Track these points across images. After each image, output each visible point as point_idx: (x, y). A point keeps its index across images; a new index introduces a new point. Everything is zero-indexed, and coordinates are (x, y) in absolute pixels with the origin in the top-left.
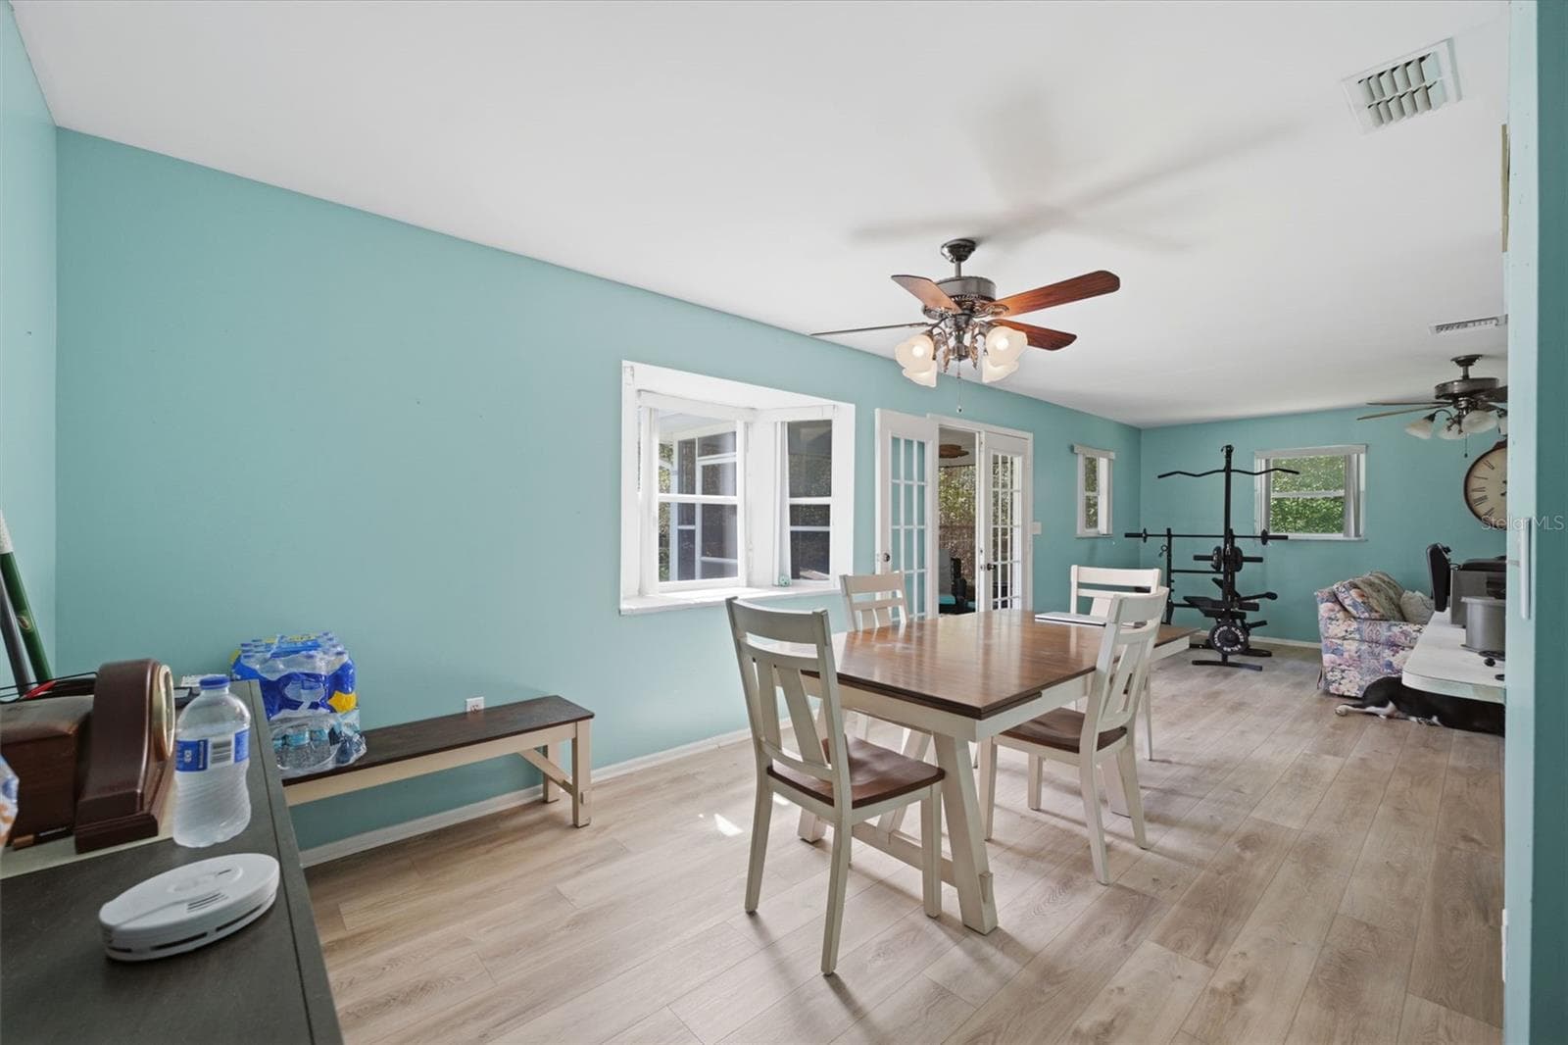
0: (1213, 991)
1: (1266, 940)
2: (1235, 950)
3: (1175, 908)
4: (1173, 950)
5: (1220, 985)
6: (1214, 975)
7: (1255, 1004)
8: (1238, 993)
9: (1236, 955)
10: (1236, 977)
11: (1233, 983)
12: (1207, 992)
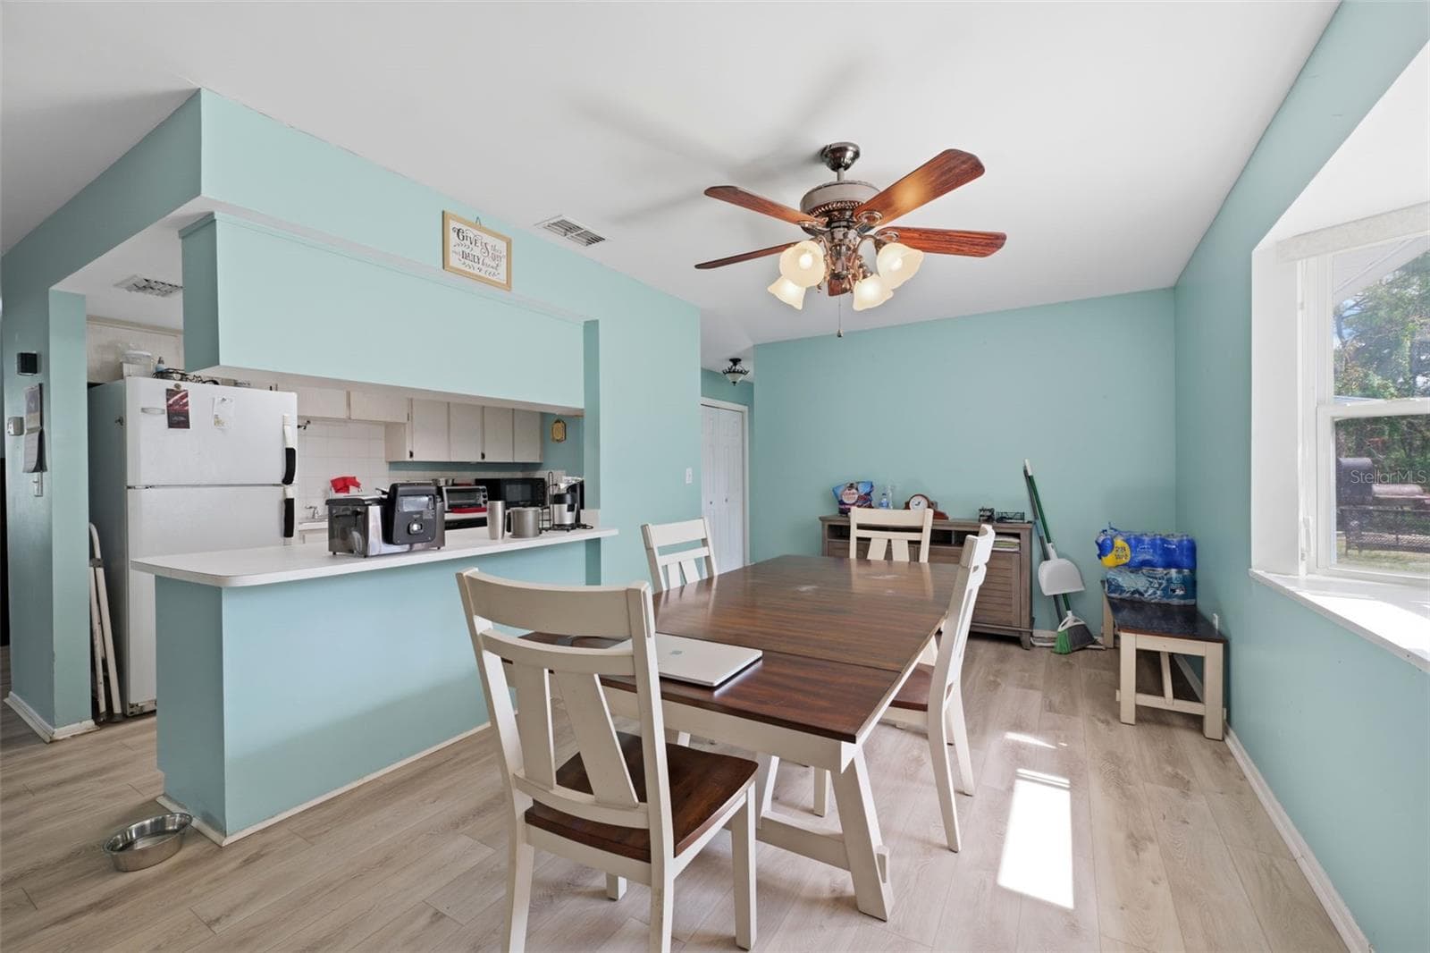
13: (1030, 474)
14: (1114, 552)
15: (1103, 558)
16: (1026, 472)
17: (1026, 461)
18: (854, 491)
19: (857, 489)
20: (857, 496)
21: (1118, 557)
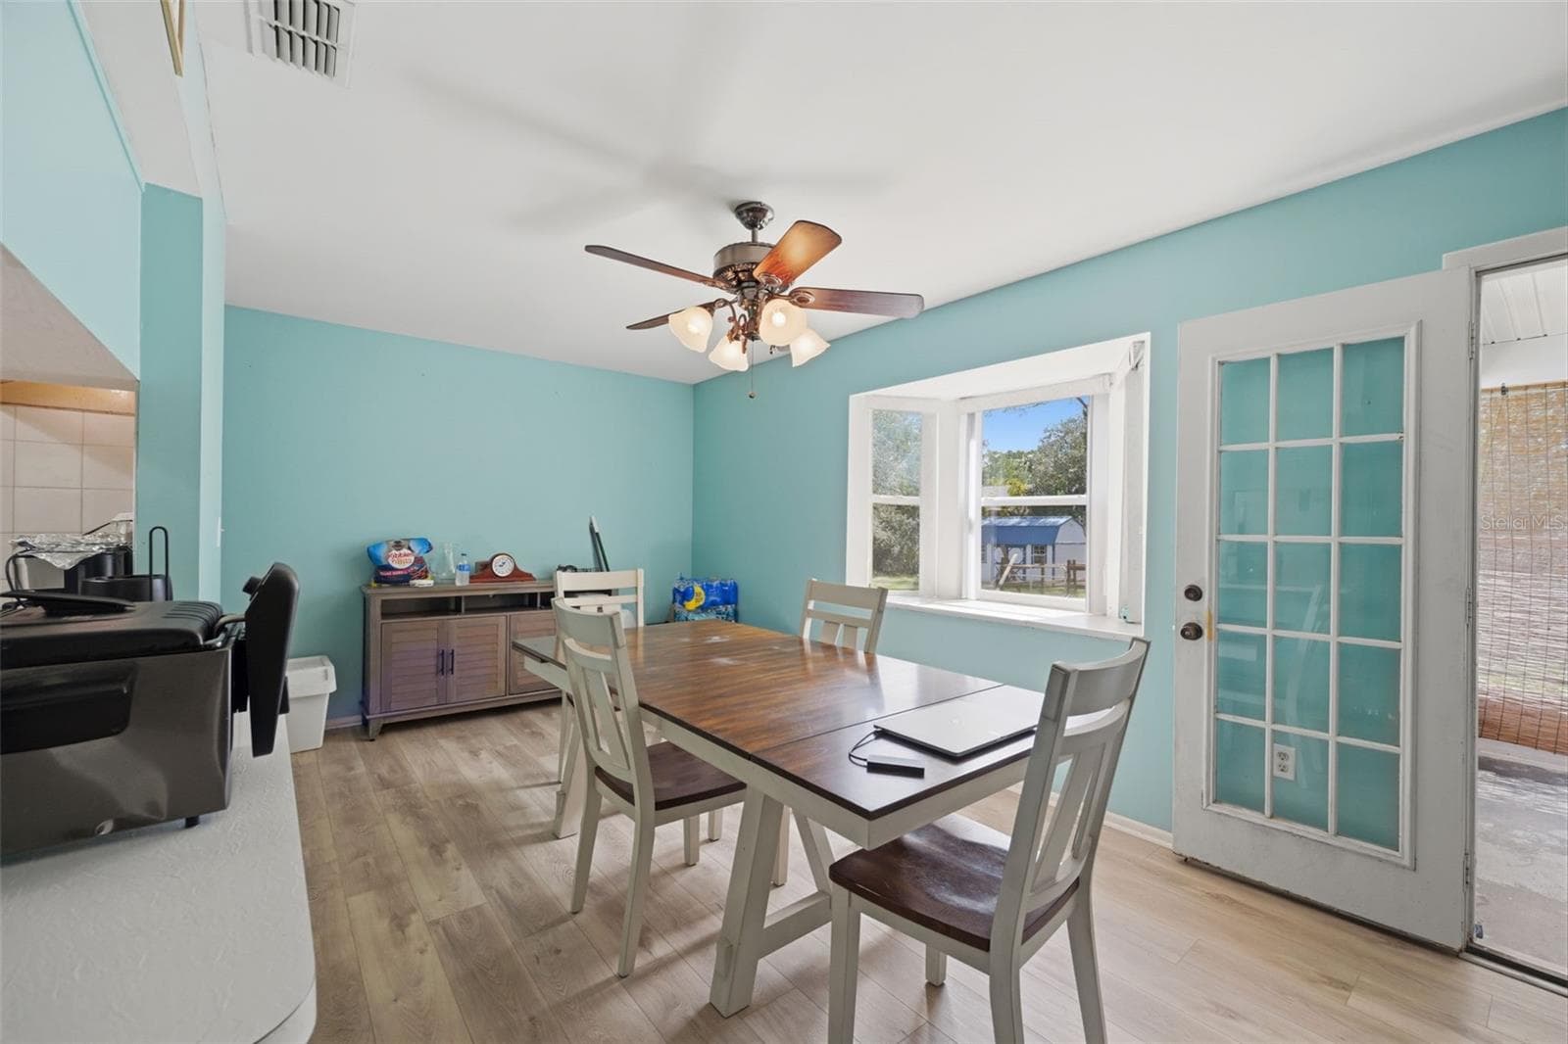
0: (414, 910)
1: (419, 981)
2: (431, 948)
3: (509, 942)
4: (465, 911)
5: (414, 917)
6: (424, 919)
7: (383, 926)
8: (399, 923)
9: (426, 945)
10: (411, 930)
11: (408, 925)
12: (415, 906)
13: (596, 531)
14: (695, 597)
15: (686, 603)
16: (592, 529)
17: (593, 518)
18: (405, 551)
19: (409, 548)
20: (413, 559)
21: (697, 601)
